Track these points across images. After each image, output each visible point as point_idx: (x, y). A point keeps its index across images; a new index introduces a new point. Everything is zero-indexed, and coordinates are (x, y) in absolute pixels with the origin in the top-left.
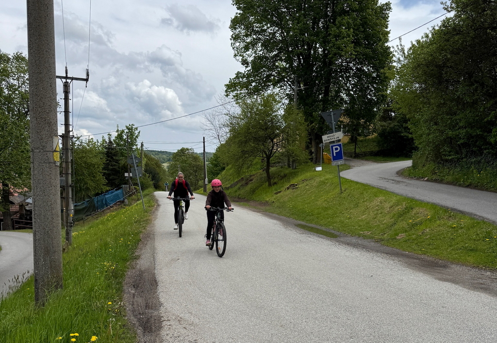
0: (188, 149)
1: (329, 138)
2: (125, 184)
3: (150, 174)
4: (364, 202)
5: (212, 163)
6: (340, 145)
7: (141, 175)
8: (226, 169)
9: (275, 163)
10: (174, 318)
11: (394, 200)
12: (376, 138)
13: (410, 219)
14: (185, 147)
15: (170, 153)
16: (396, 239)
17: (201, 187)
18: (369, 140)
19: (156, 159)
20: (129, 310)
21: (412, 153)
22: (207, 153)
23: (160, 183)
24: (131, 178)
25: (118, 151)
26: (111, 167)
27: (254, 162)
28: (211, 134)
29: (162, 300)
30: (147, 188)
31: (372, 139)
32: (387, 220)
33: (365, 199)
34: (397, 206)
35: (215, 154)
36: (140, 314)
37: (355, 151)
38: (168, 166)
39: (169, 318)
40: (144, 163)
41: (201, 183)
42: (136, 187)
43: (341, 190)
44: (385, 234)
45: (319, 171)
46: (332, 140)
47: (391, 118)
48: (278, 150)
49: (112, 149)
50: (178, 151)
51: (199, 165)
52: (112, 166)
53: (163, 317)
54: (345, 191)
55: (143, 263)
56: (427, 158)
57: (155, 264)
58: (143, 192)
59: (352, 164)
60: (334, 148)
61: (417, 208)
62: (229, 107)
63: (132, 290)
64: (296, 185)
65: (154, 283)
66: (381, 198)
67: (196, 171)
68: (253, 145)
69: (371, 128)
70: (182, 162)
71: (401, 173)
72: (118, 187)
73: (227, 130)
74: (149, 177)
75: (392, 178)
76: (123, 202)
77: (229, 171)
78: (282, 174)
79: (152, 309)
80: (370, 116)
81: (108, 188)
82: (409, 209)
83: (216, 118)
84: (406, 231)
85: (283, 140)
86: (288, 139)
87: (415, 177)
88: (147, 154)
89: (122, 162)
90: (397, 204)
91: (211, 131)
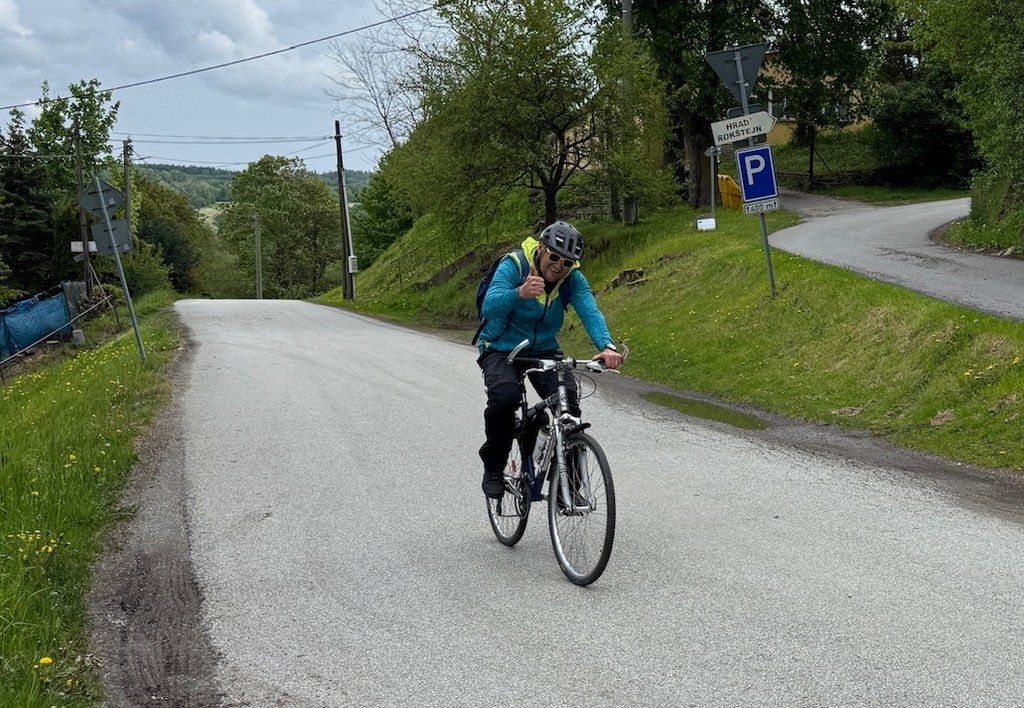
0: (283, 161)
1: (730, 131)
2: (74, 277)
3: (156, 243)
4: (838, 321)
5: (370, 209)
6: (765, 153)
7: (126, 247)
8: (415, 224)
9: (571, 206)
10: (261, 694)
11: (922, 313)
12: (870, 129)
13: (967, 367)
14: (275, 154)
15: (224, 172)
16: (928, 425)
17: (335, 284)
18: (849, 135)
19: (177, 192)
20: (112, 679)
21: (971, 176)
22: (350, 174)
23: (194, 273)
24: (93, 256)
25: (43, 170)
26: (24, 223)
27: (507, 203)
28: (359, 112)
29: (220, 643)
30: (149, 288)
31: (859, 133)
32: (905, 371)
33: (842, 314)
34: (931, 330)
35: (376, 178)
36: (148, 689)
37: (811, 171)
38: (217, 218)
39: (247, 698)
40: (134, 206)
41: (332, 270)
42: (111, 287)
43: (773, 286)
44: (899, 412)
45: (707, 231)
46: (742, 138)
47: (909, 74)
48: (582, 165)
49: (25, 163)
50: (252, 166)
51: (323, 213)
52: (24, 218)
53: (225, 695)
54: (784, 289)
55: (149, 531)
56: (1011, 190)
57: (189, 533)
58: (135, 302)
59: (803, 208)
60: (748, 160)
61: (985, 336)
62: (417, 27)
63: (115, 618)
64: (641, 274)
65: (191, 592)
66: (886, 309)
67: (315, 233)
68: (500, 147)
69: (855, 101)
70: (265, 204)
71: (940, 235)
72: (49, 289)
73: (414, 99)
74: (154, 252)
75: (917, 250)
76: (66, 337)
77: (425, 231)
78: (596, 240)
79: (187, 672)
80: (851, 67)
81: (13, 293)
82: (963, 339)
83: (376, 60)
84: (956, 403)
85: (593, 134)
86: (609, 132)
87: (979, 246)
88: (147, 180)
89: (61, 206)
90: (933, 324)
91: (362, 104)
